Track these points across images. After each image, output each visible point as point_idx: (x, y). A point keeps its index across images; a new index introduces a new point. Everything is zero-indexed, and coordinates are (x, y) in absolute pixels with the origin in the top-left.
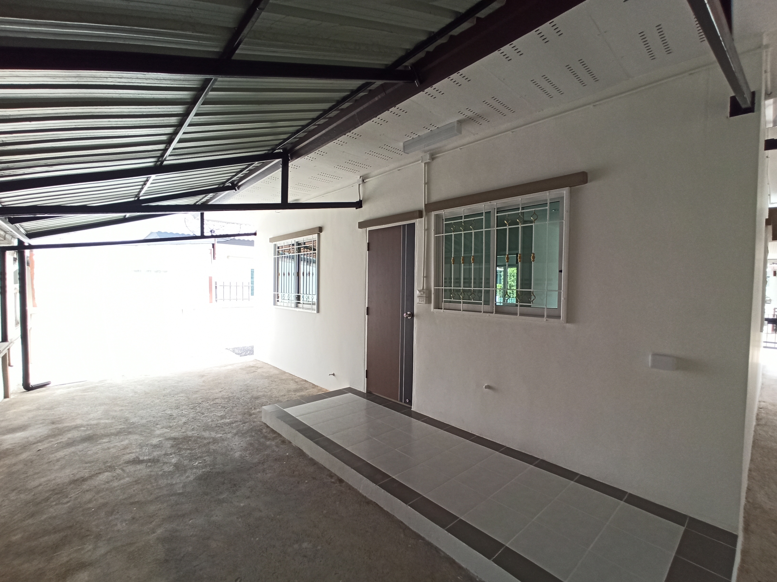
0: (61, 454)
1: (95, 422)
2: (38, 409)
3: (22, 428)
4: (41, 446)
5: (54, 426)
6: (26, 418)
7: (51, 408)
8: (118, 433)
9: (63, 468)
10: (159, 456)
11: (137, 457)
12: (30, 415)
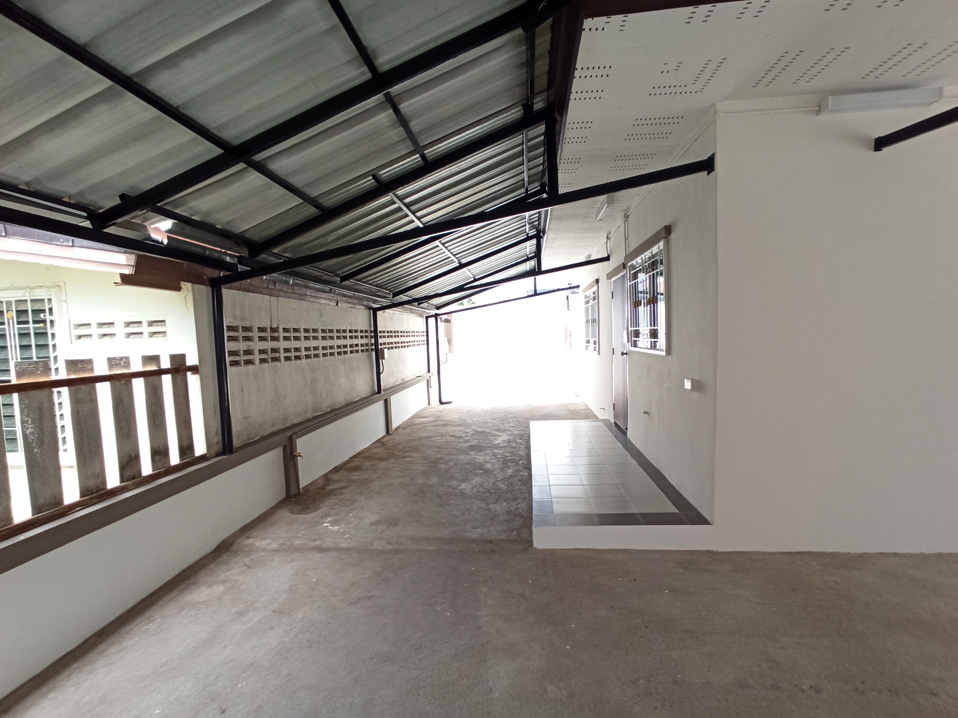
0: (431, 428)
1: (452, 420)
2: (436, 411)
3: (425, 417)
4: (427, 425)
5: (437, 418)
6: (429, 414)
7: (441, 411)
8: (457, 425)
9: (428, 432)
10: (463, 436)
11: (455, 435)
12: (431, 413)
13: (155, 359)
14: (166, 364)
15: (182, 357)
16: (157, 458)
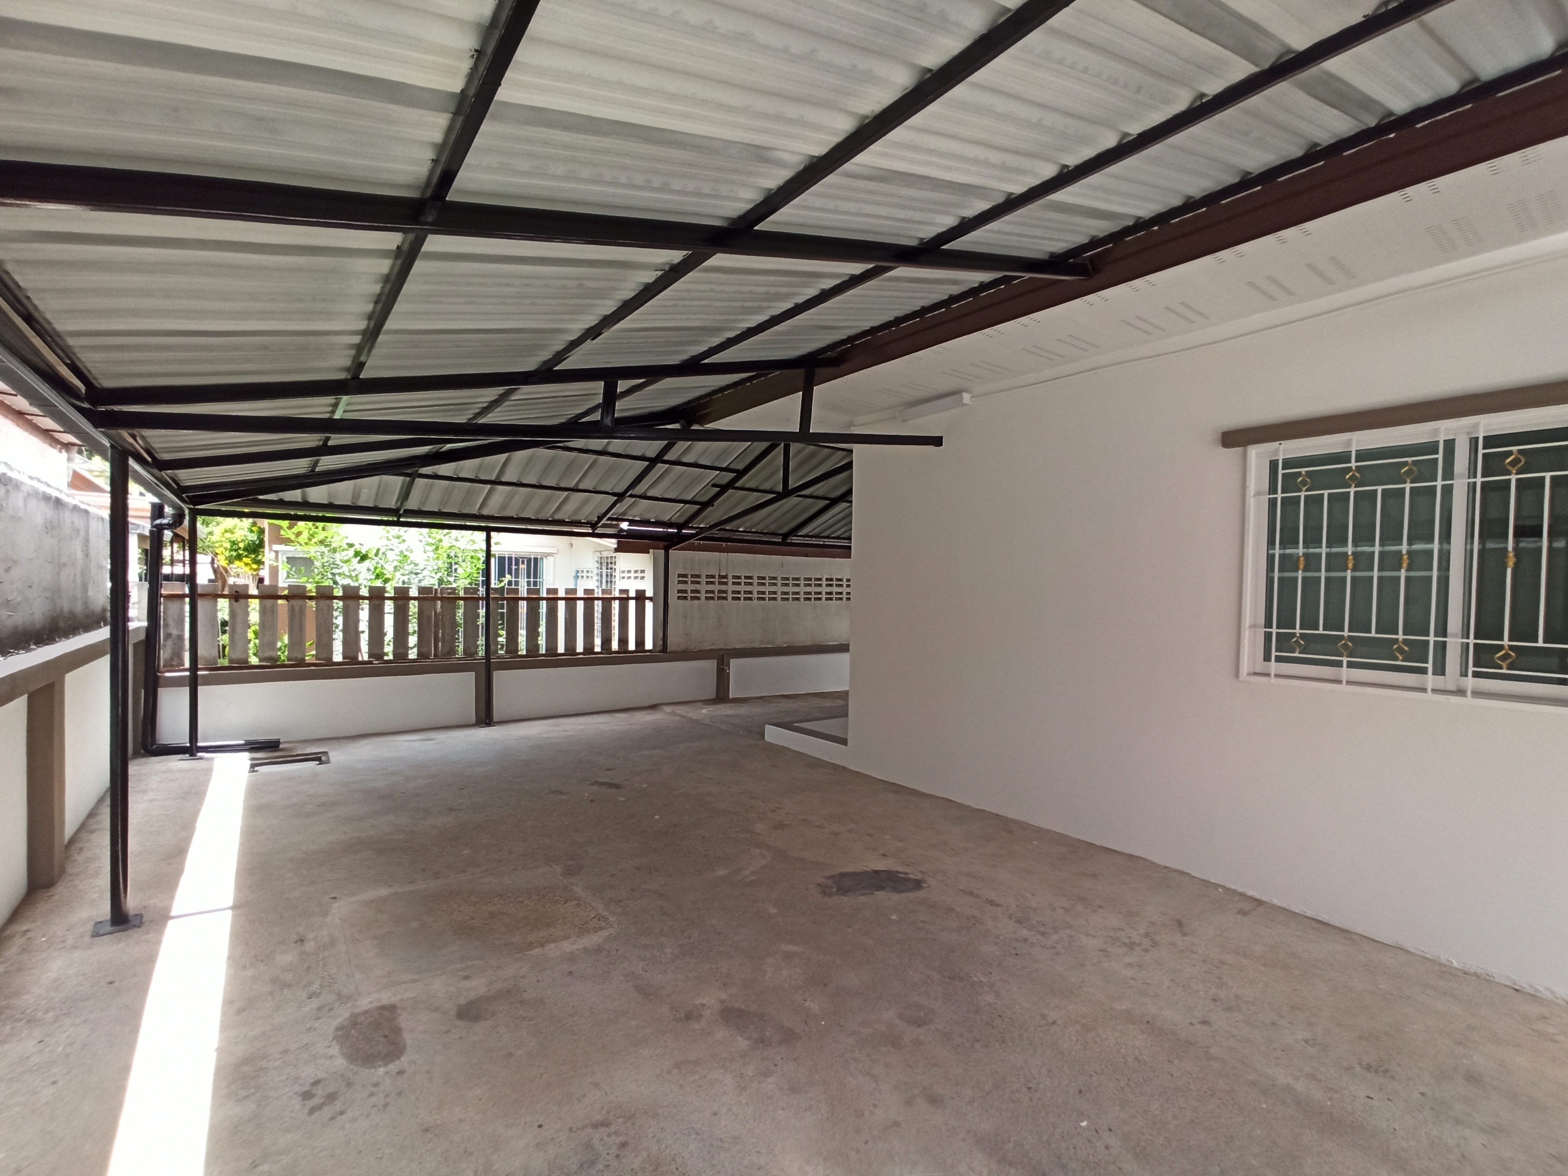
13: (627, 591)
14: (632, 594)
15: (644, 591)
16: (621, 643)
